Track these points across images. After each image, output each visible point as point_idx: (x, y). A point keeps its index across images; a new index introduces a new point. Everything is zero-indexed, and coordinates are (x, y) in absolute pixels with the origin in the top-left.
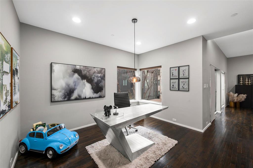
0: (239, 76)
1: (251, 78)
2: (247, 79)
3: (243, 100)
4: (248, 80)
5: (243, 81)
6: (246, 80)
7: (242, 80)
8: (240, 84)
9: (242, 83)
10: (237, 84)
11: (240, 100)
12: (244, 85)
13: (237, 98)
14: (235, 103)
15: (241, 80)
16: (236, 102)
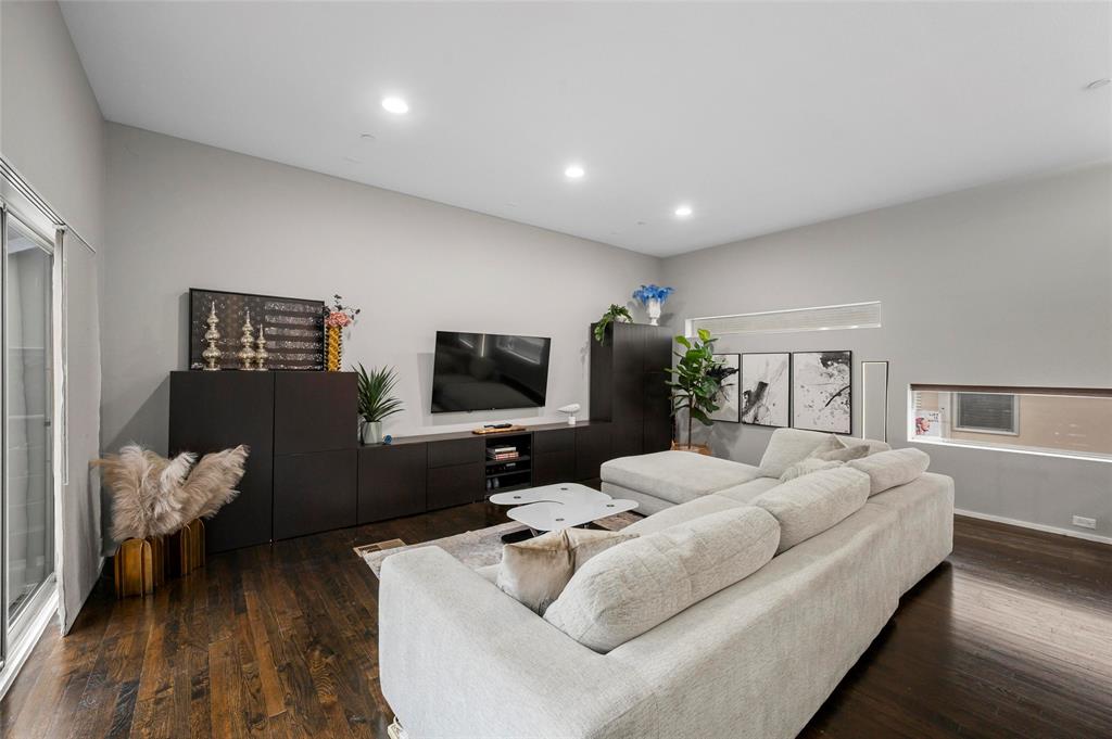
0: (197, 302)
1: (270, 325)
2: (248, 327)
3: (228, 492)
4: (255, 335)
5: (221, 338)
6: (243, 334)
7: (216, 335)
8: (205, 361)
9: (218, 360)
10: (185, 368)
11: (206, 506)
12: (232, 372)
13: (183, 495)
14: (169, 547)
15: (208, 336)
16: (179, 532)
